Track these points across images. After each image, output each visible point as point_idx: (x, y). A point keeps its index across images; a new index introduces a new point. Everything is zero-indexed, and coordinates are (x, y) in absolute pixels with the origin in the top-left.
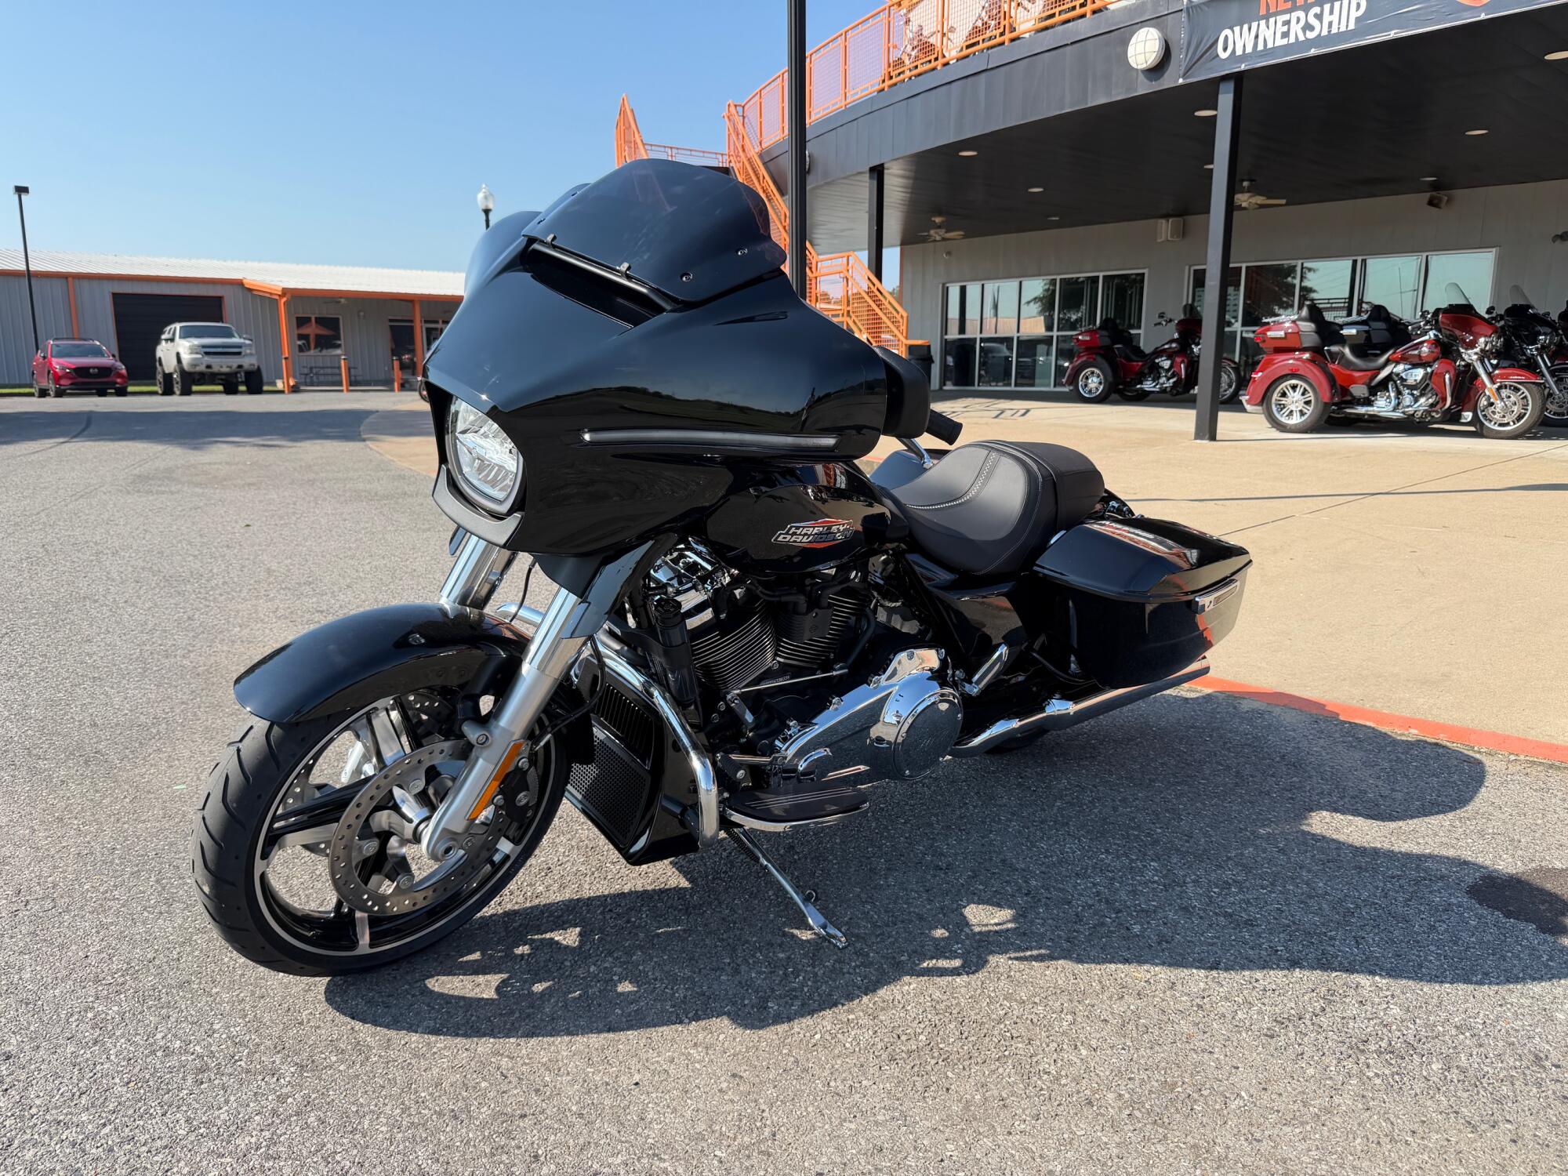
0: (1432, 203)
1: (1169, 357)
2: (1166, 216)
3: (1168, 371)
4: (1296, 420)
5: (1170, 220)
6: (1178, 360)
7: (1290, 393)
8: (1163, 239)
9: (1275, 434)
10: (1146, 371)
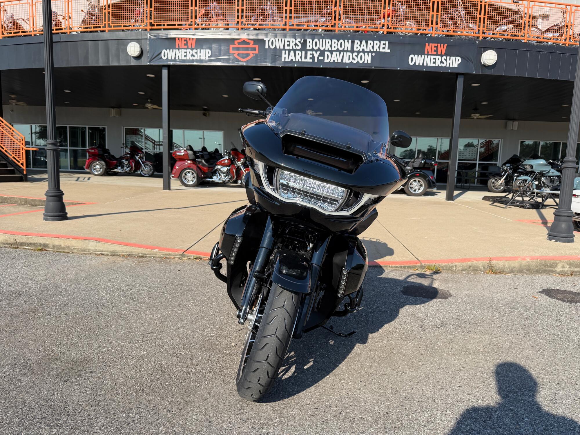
0: (205, 114)
1: (127, 160)
2: (113, 107)
3: (126, 165)
4: (190, 183)
5: (115, 109)
6: (131, 161)
7: (188, 174)
8: (113, 116)
9: (184, 187)
10: (118, 164)
